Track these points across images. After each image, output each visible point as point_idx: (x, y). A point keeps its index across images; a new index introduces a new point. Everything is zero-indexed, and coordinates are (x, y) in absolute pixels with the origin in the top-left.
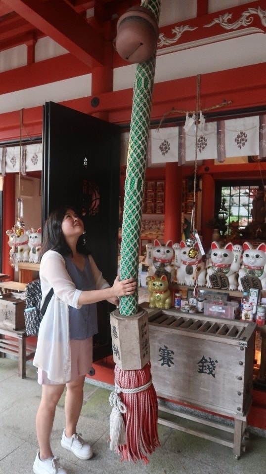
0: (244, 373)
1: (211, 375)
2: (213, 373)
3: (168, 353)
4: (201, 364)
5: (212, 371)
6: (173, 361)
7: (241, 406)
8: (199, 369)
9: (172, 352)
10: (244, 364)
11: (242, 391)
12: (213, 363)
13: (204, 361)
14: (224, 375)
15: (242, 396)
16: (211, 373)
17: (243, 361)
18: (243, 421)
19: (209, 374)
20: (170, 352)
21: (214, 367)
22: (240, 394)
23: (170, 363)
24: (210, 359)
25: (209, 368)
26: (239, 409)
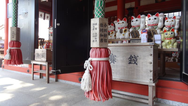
0: (152, 60)
1: (135, 64)
2: (136, 63)
3: (113, 57)
4: (130, 59)
5: (136, 62)
6: (116, 60)
7: (152, 78)
8: (129, 62)
9: (115, 56)
10: (153, 55)
11: (152, 70)
12: (136, 58)
13: (131, 57)
14: (142, 63)
15: (152, 72)
16: (135, 63)
17: (152, 53)
18: (153, 86)
19: (134, 63)
20: (114, 56)
21: (137, 60)
22: (151, 71)
23: (114, 62)
24: (134, 56)
25: (134, 61)
26: (151, 80)
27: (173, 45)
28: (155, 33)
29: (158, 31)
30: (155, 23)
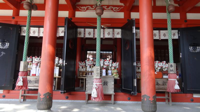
4: (104, 83)
7: (113, 91)
10: (114, 81)
14: (110, 85)
16: (106, 85)
18: (114, 94)
24: (106, 81)
26: (113, 92)
27: (117, 76)
28: (108, 69)
29: (110, 69)
30: (109, 64)
